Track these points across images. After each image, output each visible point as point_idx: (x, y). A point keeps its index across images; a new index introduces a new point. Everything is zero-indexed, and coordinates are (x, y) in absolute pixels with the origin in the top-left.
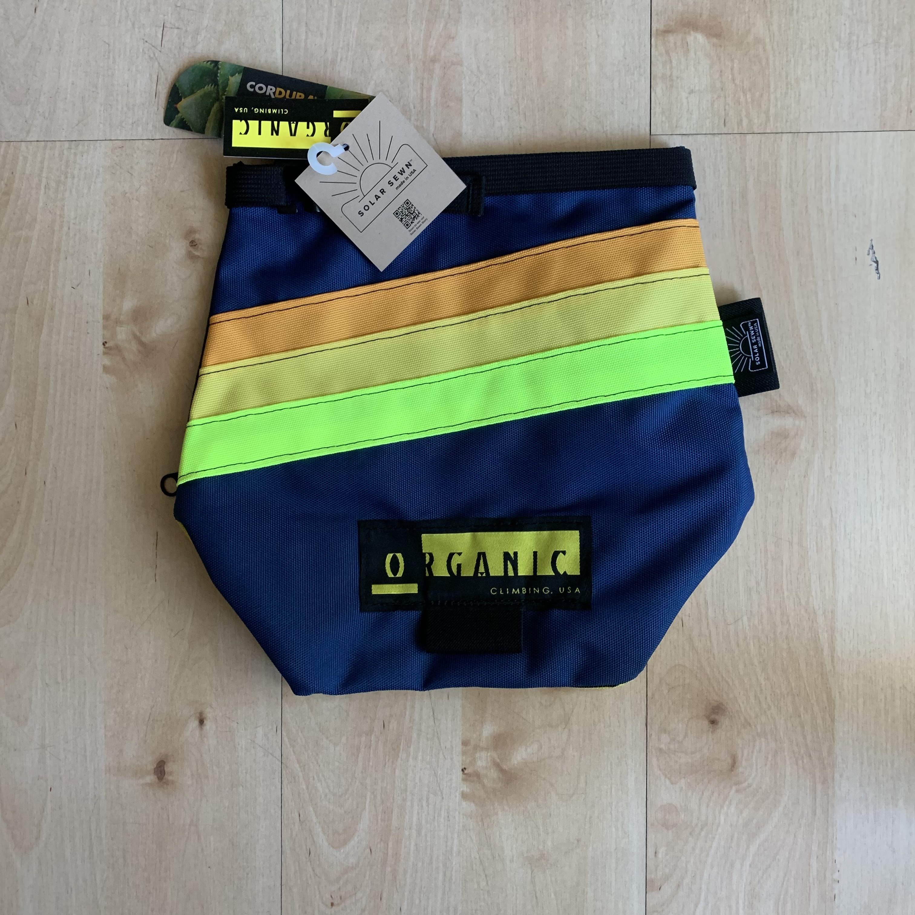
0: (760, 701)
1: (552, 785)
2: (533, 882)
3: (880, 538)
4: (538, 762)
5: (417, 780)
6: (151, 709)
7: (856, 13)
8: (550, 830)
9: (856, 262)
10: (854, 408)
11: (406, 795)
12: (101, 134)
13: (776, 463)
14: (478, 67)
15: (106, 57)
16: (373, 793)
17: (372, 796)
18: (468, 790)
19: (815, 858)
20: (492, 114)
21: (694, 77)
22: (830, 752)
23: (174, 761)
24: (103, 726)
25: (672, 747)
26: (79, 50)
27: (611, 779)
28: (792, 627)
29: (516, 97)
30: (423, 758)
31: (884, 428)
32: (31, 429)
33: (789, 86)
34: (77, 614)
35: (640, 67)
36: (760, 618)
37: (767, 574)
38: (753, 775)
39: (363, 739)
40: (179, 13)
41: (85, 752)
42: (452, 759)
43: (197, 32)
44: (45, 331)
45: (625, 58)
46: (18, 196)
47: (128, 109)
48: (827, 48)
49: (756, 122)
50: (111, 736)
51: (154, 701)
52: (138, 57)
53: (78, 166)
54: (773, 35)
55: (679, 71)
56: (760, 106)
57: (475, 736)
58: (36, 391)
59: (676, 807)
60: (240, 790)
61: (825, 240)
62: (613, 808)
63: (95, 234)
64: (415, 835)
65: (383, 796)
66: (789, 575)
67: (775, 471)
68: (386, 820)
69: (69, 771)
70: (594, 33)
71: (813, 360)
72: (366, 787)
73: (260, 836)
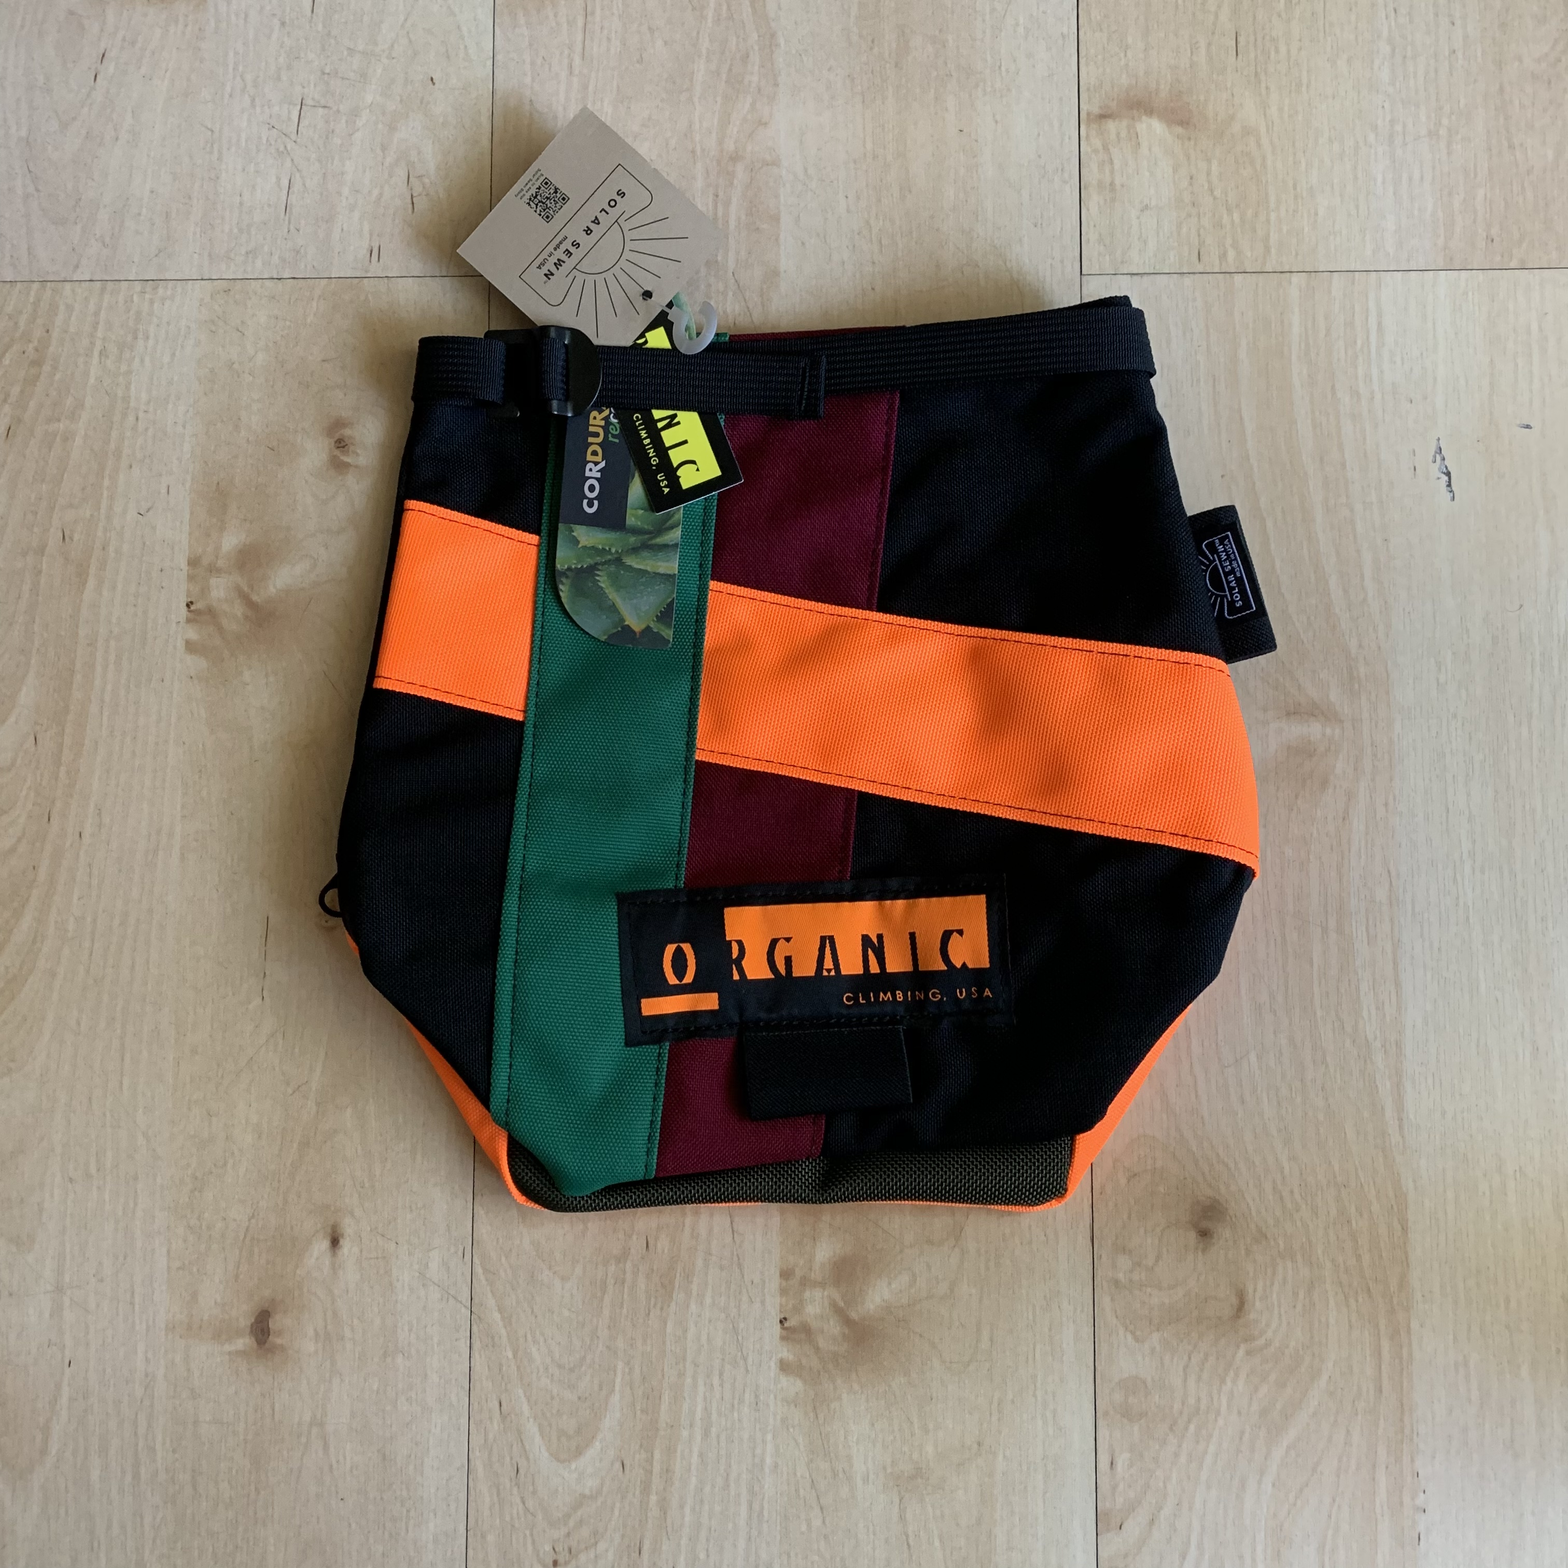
0: (1281, 1198)
1: (933, 1345)
2: (902, 1518)
3: (1471, 921)
4: (909, 1305)
5: (704, 1338)
6: (249, 1220)
7: (1400, 91)
8: (931, 1426)
9: (1415, 475)
10: (1421, 707)
11: (684, 1367)
12: (195, 269)
13: (1297, 797)
14: (806, 170)
15: (208, 150)
16: (628, 1363)
17: (627, 1370)
18: (791, 1357)
19: (1384, 1469)
20: (828, 241)
21: (1149, 186)
22: (1403, 1283)
23: (285, 1311)
24: (164, 1250)
25: (1136, 1277)
26: (164, 139)
27: (1034, 1335)
28: (1332, 1071)
29: (866, 216)
30: (713, 1300)
31: (1470, 738)
32: (61, 744)
33: (1300, 200)
34: (127, 1056)
35: (1062, 170)
36: (1277, 1055)
37: (1287, 980)
38: (1274, 1324)
39: (612, 1268)
40: (328, 84)
41: (132, 1296)
42: (763, 1302)
43: (355, 113)
44: (91, 583)
45: (1040, 156)
46: (55, 368)
47: (241, 231)
48: (1358, 142)
49: (1249, 254)
50: (179, 1269)
51: (254, 1207)
52: (258, 151)
53: (155, 320)
54: (1270, 123)
55: (1125, 176)
56: (1254, 230)
57: (802, 1262)
58: (72, 683)
59: (1144, 1383)
60: (399, 1359)
61: (1365, 439)
62: (1038, 1385)
63: (180, 428)
64: (699, 1438)
65: (645, 1368)
66: (1323, 982)
67: (1295, 810)
68: (650, 1411)
69: (104, 1331)
70: (990, 118)
71: (1351, 630)
72: (615, 1353)
73: (431, 1442)
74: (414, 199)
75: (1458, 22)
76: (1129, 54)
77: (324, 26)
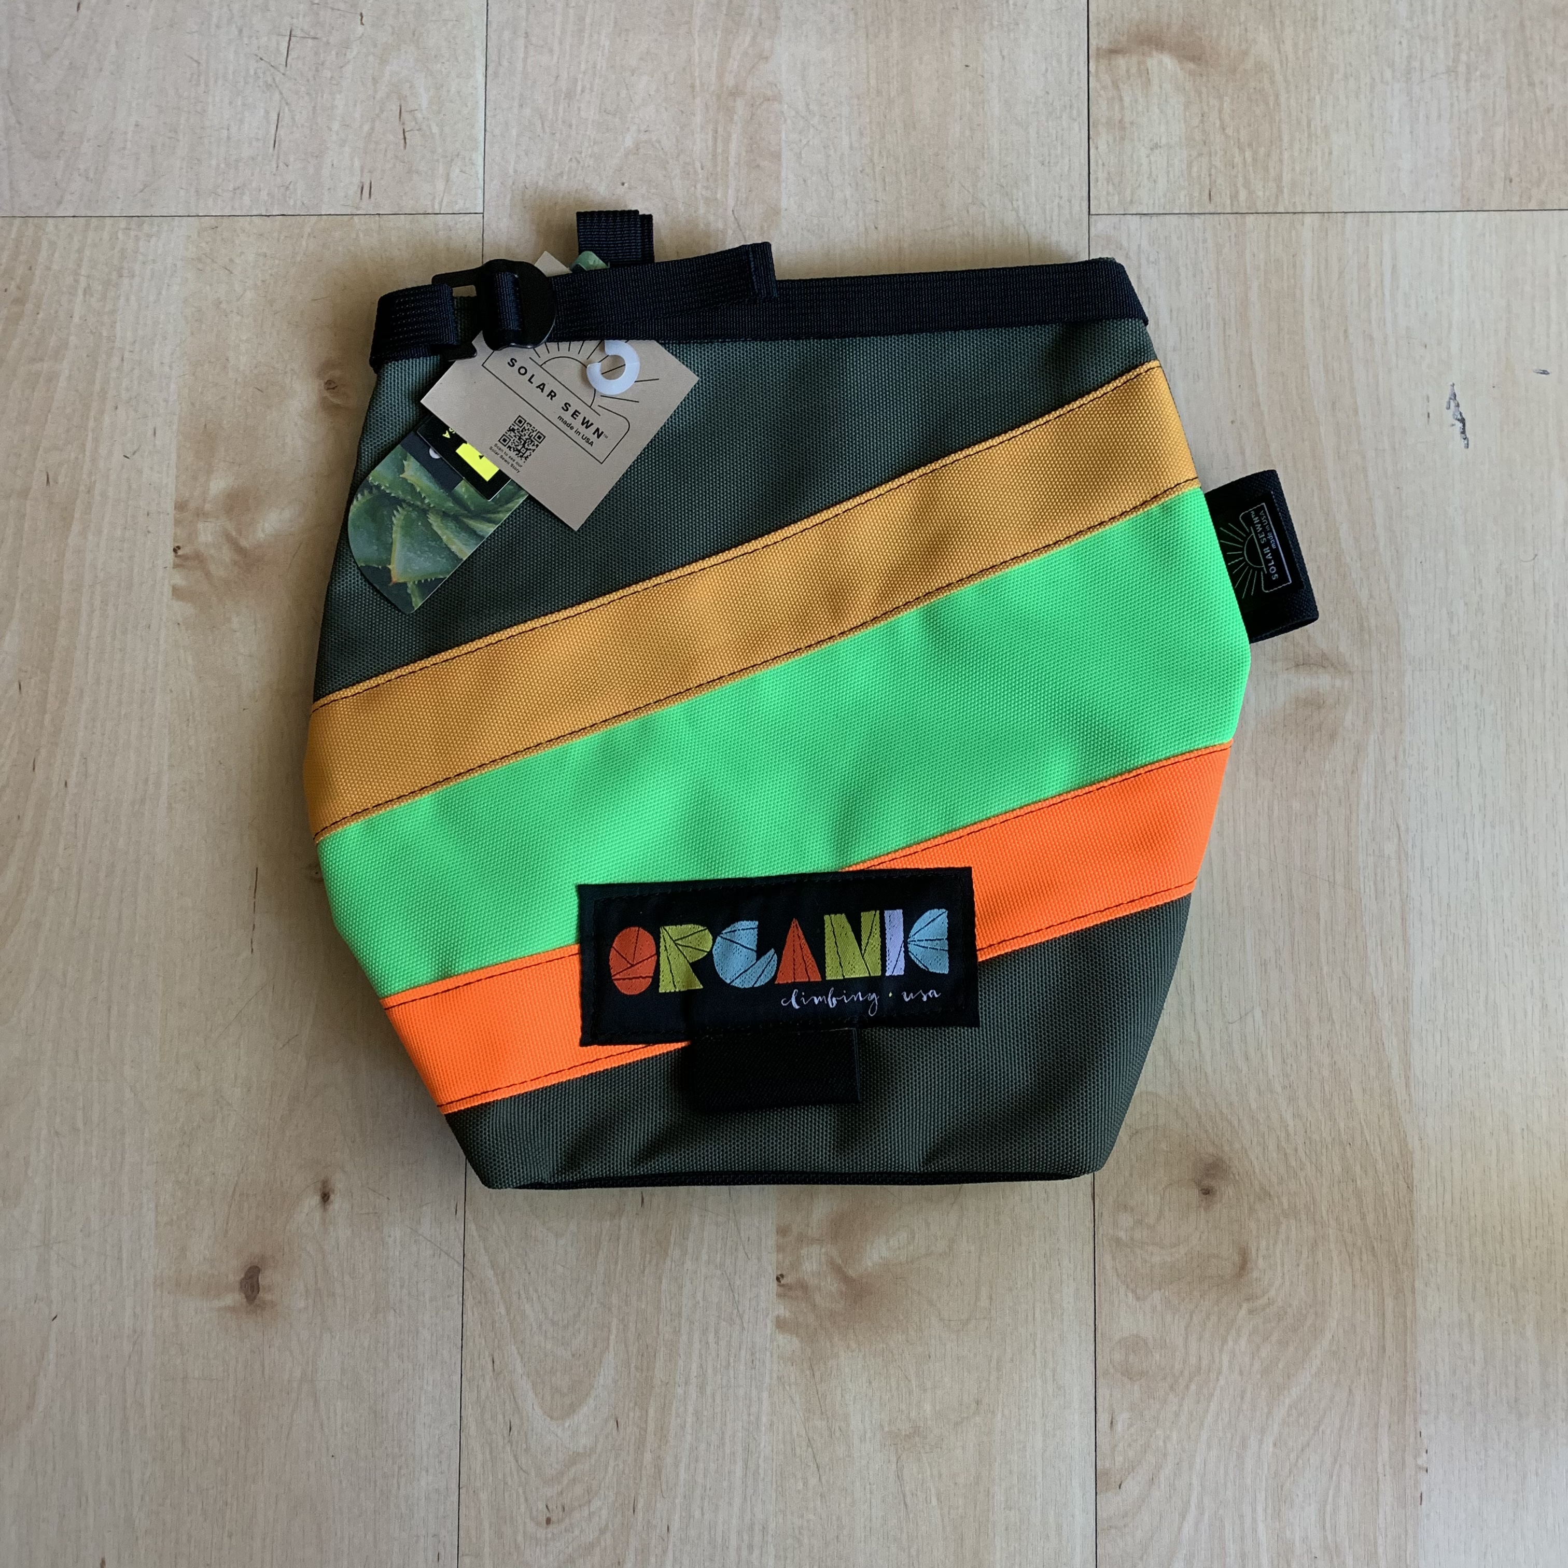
0: (1286, 1154)
1: (931, 1303)
2: (899, 1477)
3: (1481, 875)
4: (907, 1262)
5: (699, 1296)
6: (239, 1175)
7: (1418, 26)
8: (929, 1385)
9: (1428, 421)
10: (1432, 658)
11: (680, 1324)
12: (181, 206)
13: (1305, 749)
14: (808, 105)
15: (194, 82)
16: (623, 1319)
17: (621, 1327)
18: (788, 1315)
19: (1386, 1429)
20: (830, 178)
21: (1160, 124)
22: (1407, 1242)
23: (275, 1267)
24: (152, 1205)
25: (1137, 1235)
26: (149, 71)
27: (1034, 1293)
28: (1338, 1027)
29: (869, 153)
30: (709, 1257)
31: (1482, 691)
32: (46, 692)
33: (1314, 138)
34: (115, 1011)
35: (1071, 107)
36: (1283, 1010)
37: (1293, 936)
38: (1277, 1283)
39: (606, 1225)
40: (317, 15)
41: (120, 1251)
42: (759, 1259)
43: (346, 45)
44: (76, 527)
45: (1047, 93)
46: (38, 306)
47: (228, 166)
48: (1374, 79)
49: (1260, 194)
50: (167, 1224)
51: (244, 1162)
52: (246, 83)
53: (140, 258)
54: (1285, 59)
55: (1135, 114)
56: (1266, 169)
57: (799, 1220)
58: (56, 629)
59: (1146, 1344)
60: (391, 1317)
61: (1377, 384)
62: (1038, 1343)
63: (167, 369)
64: (694, 1396)
65: (639, 1325)
66: (1330, 938)
67: (1303, 763)
68: (645, 1368)
69: (91, 1286)
70: (997, 53)
71: (1362, 580)
72: (610, 1309)
73: (423, 1399)
74: (406, 134)
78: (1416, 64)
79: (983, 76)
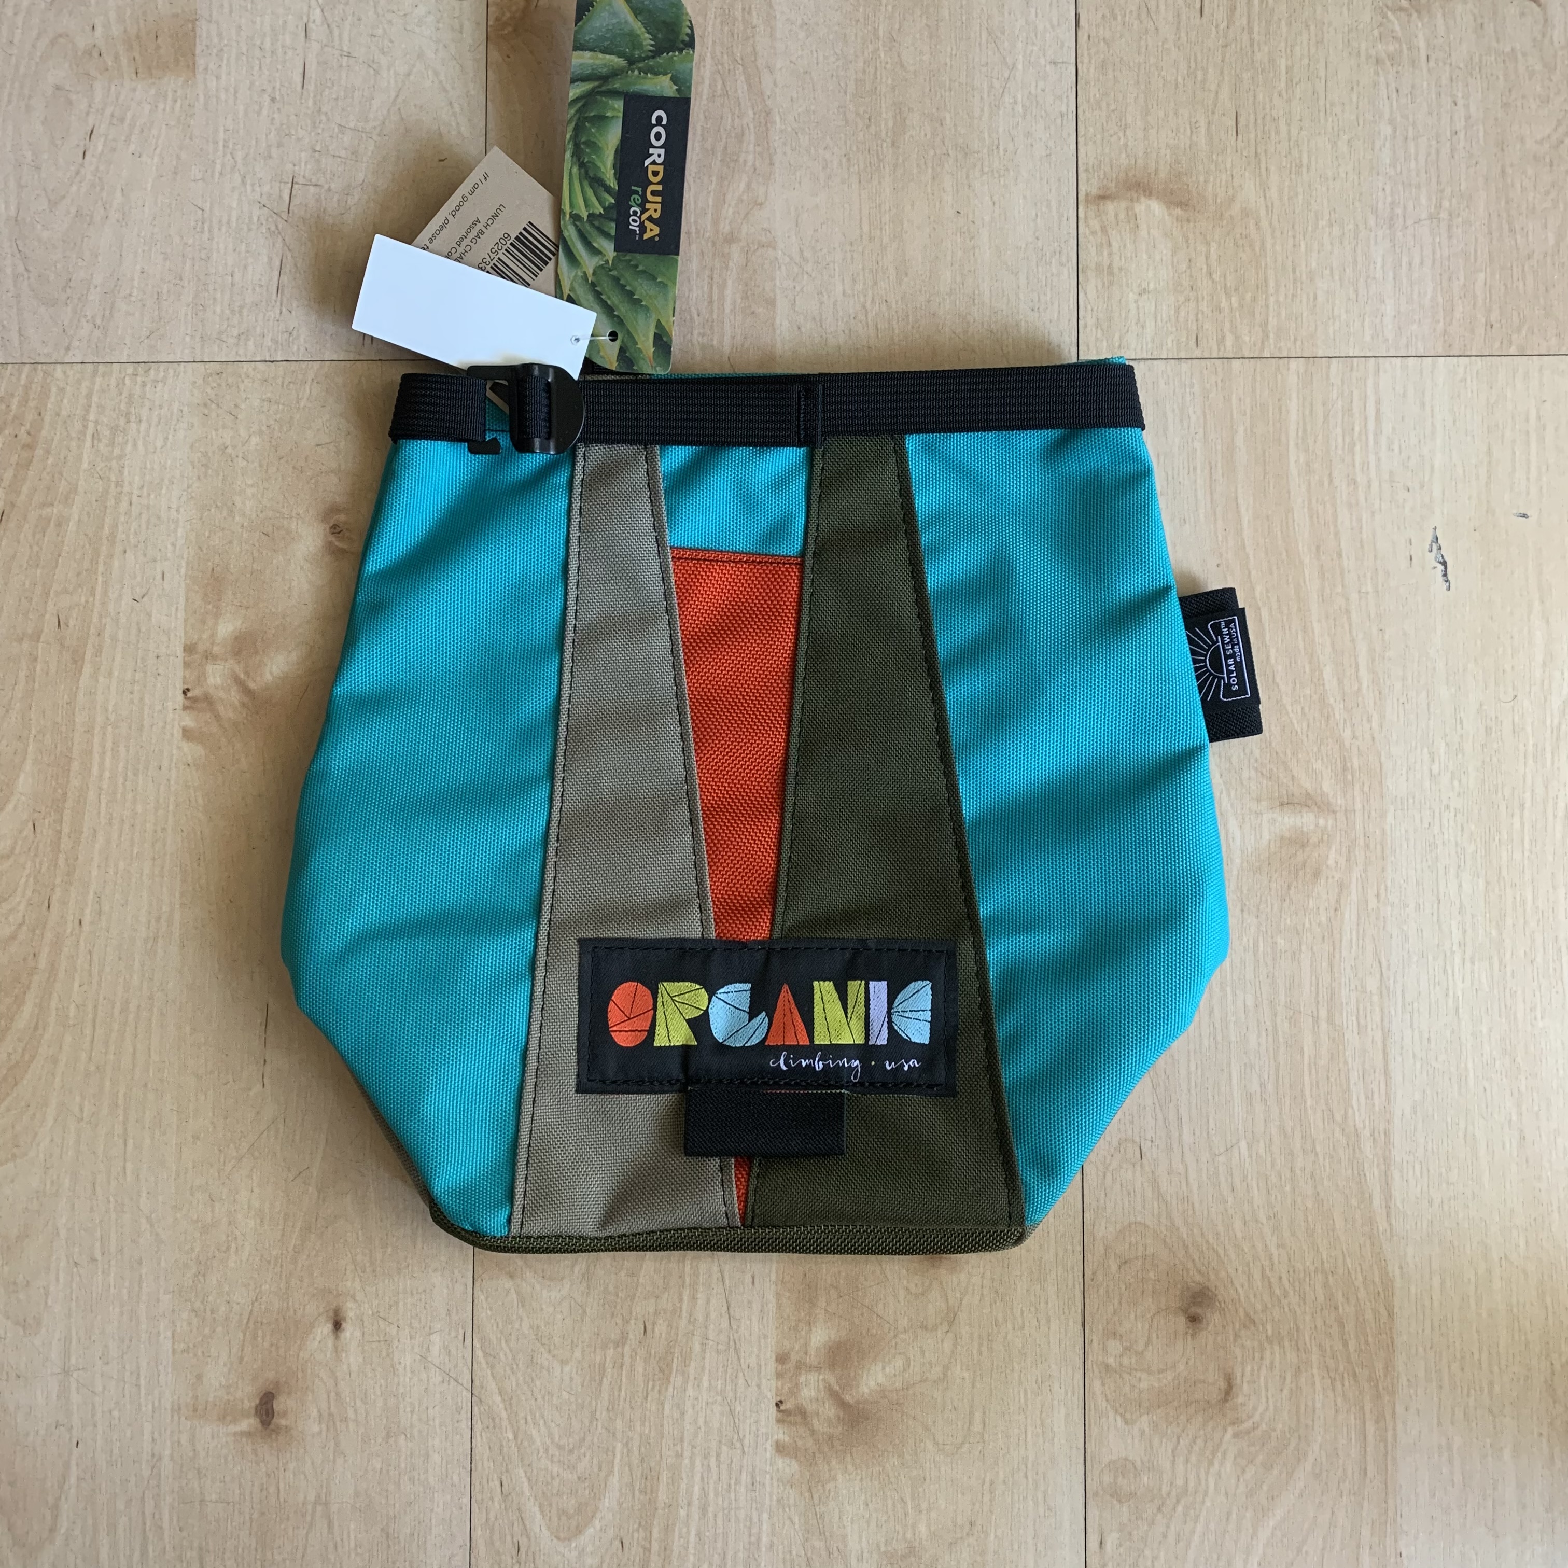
0: (1270, 1283)
1: (927, 1429)
3: (1461, 1010)
4: (903, 1389)
5: (701, 1421)
6: (253, 1303)
7: (1401, 172)
8: (924, 1506)
9: (1411, 564)
10: (1414, 797)
11: (682, 1448)
12: (187, 351)
13: (1289, 887)
14: (801, 251)
15: (198, 229)
16: (627, 1443)
17: (625, 1451)
18: (787, 1439)
19: (1368, 1548)
21: (1148, 269)
22: (1389, 1366)
23: (289, 1394)
24: (169, 1334)
25: (1125, 1361)
26: (154, 218)
27: (1026, 1418)
28: (1321, 1159)
29: (862, 299)
30: (710, 1384)
32: (60, 832)
33: (1299, 284)
34: (130, 1142)
35: (1060, 252)
36: (1267, 1143)
37: (1277, 1069)
38: (1261, 1409)
39: (610, 1352)
40: (318, 161)
41: (138, 1378)
42: (759, 1386)
43: (347, 192)
44: (87, 670)
45: (1037, 238)
46: (48, 452)
47: (233, 312)
48: (1358, 226)
49: (1247, 339)
50: (183, 1351)
51: (257, 1291)
52: (250, 230)
53: (147, 403)
54: (1270, 205)
55: (1123, 259)
56: (1253, 314)
57: (797, 1347)
58: (69, 770)
59: (1134, 1466)
60: (402, 1440)
61: (1361, 528)
62: (1030, 1466)
63: (174, 513)
64: (697, 1517)
65: (643, 1449)
66: (1313, 1071)
67: (1288, 900)
68: (649, 1491)
69: (110, 1412)
70: (987, 198)
71: (1345, 720)
72: (614, 1434)
73: (434, 1521)
75: (1461, 102)
76: (1128, 132)
77: (315, 103)
78: (1399, 211)
79: (973, 222)
